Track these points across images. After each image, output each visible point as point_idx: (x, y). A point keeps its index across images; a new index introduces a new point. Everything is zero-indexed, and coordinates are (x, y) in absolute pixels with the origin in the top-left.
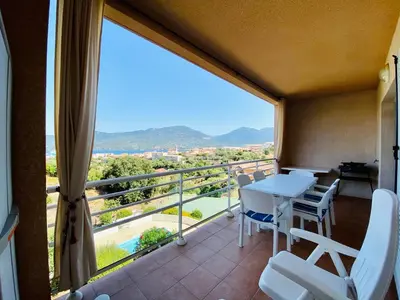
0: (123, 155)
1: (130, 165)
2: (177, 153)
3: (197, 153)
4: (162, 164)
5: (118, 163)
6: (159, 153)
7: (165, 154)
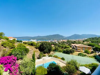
0: (44, 41)
1: (46, 44)
2: (56, 41)
3: (62, 41)
4: (53, 44)
5: (43, 43)
6: (52, 41)
7: (53, 41)
